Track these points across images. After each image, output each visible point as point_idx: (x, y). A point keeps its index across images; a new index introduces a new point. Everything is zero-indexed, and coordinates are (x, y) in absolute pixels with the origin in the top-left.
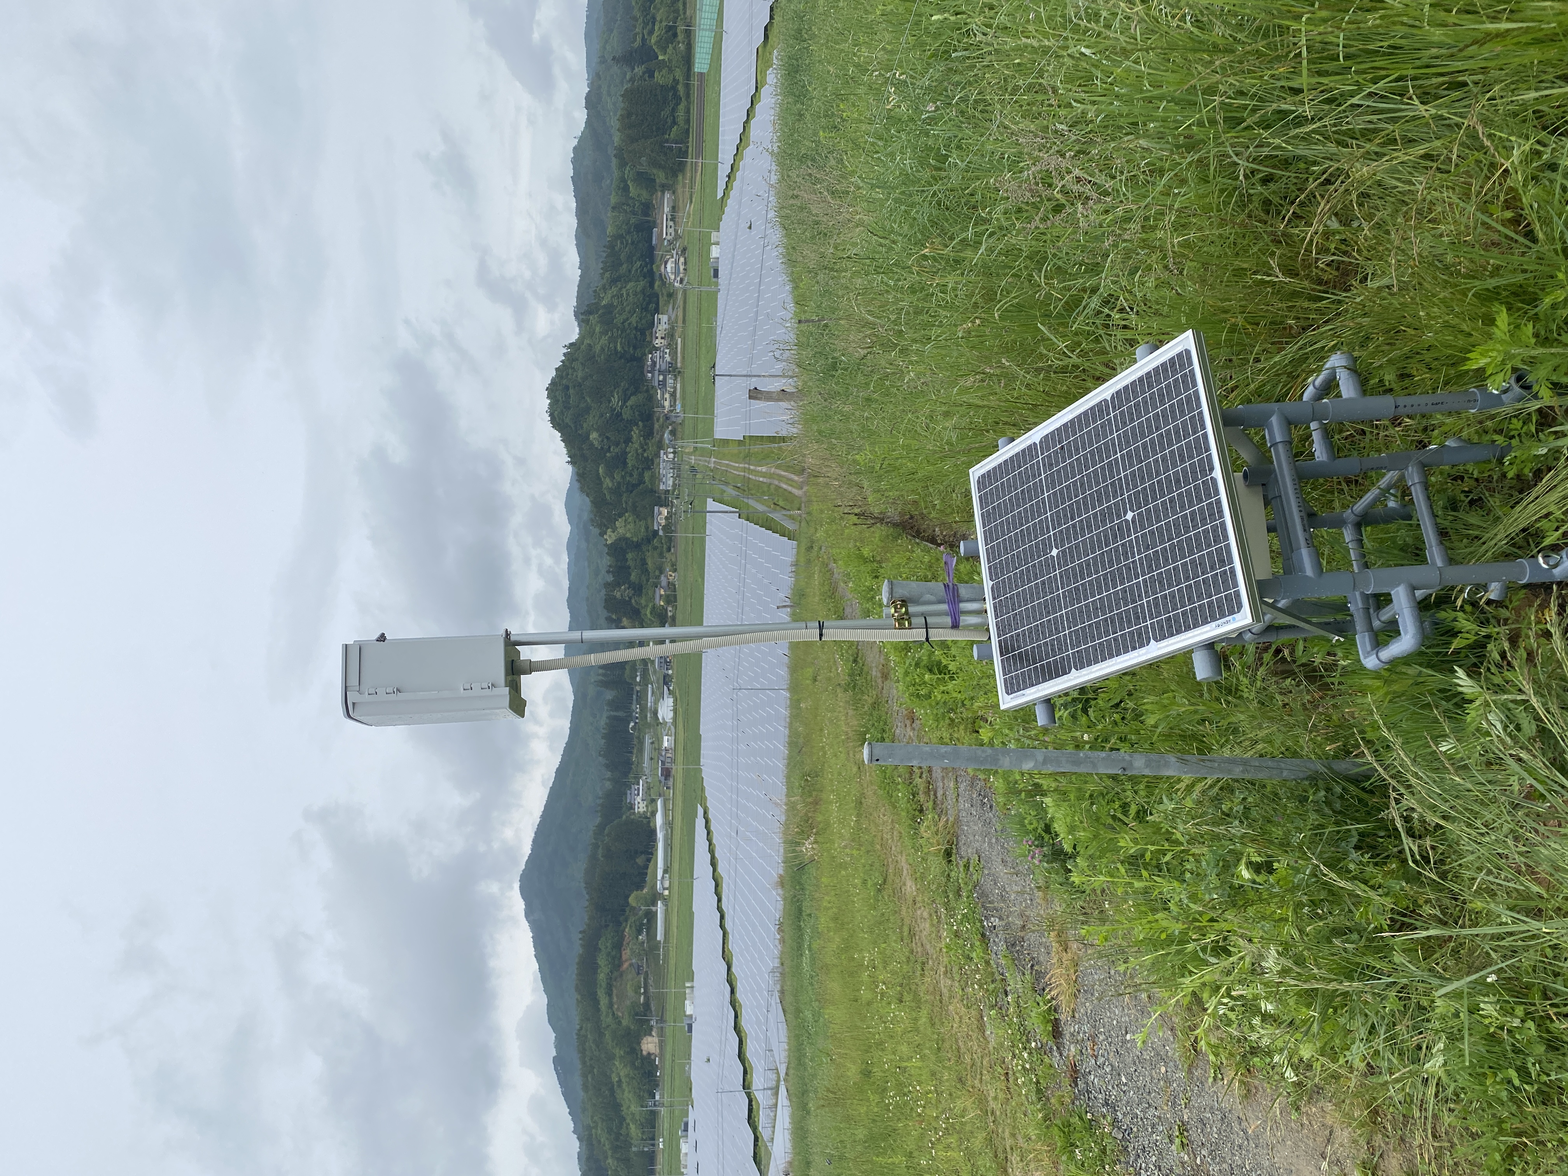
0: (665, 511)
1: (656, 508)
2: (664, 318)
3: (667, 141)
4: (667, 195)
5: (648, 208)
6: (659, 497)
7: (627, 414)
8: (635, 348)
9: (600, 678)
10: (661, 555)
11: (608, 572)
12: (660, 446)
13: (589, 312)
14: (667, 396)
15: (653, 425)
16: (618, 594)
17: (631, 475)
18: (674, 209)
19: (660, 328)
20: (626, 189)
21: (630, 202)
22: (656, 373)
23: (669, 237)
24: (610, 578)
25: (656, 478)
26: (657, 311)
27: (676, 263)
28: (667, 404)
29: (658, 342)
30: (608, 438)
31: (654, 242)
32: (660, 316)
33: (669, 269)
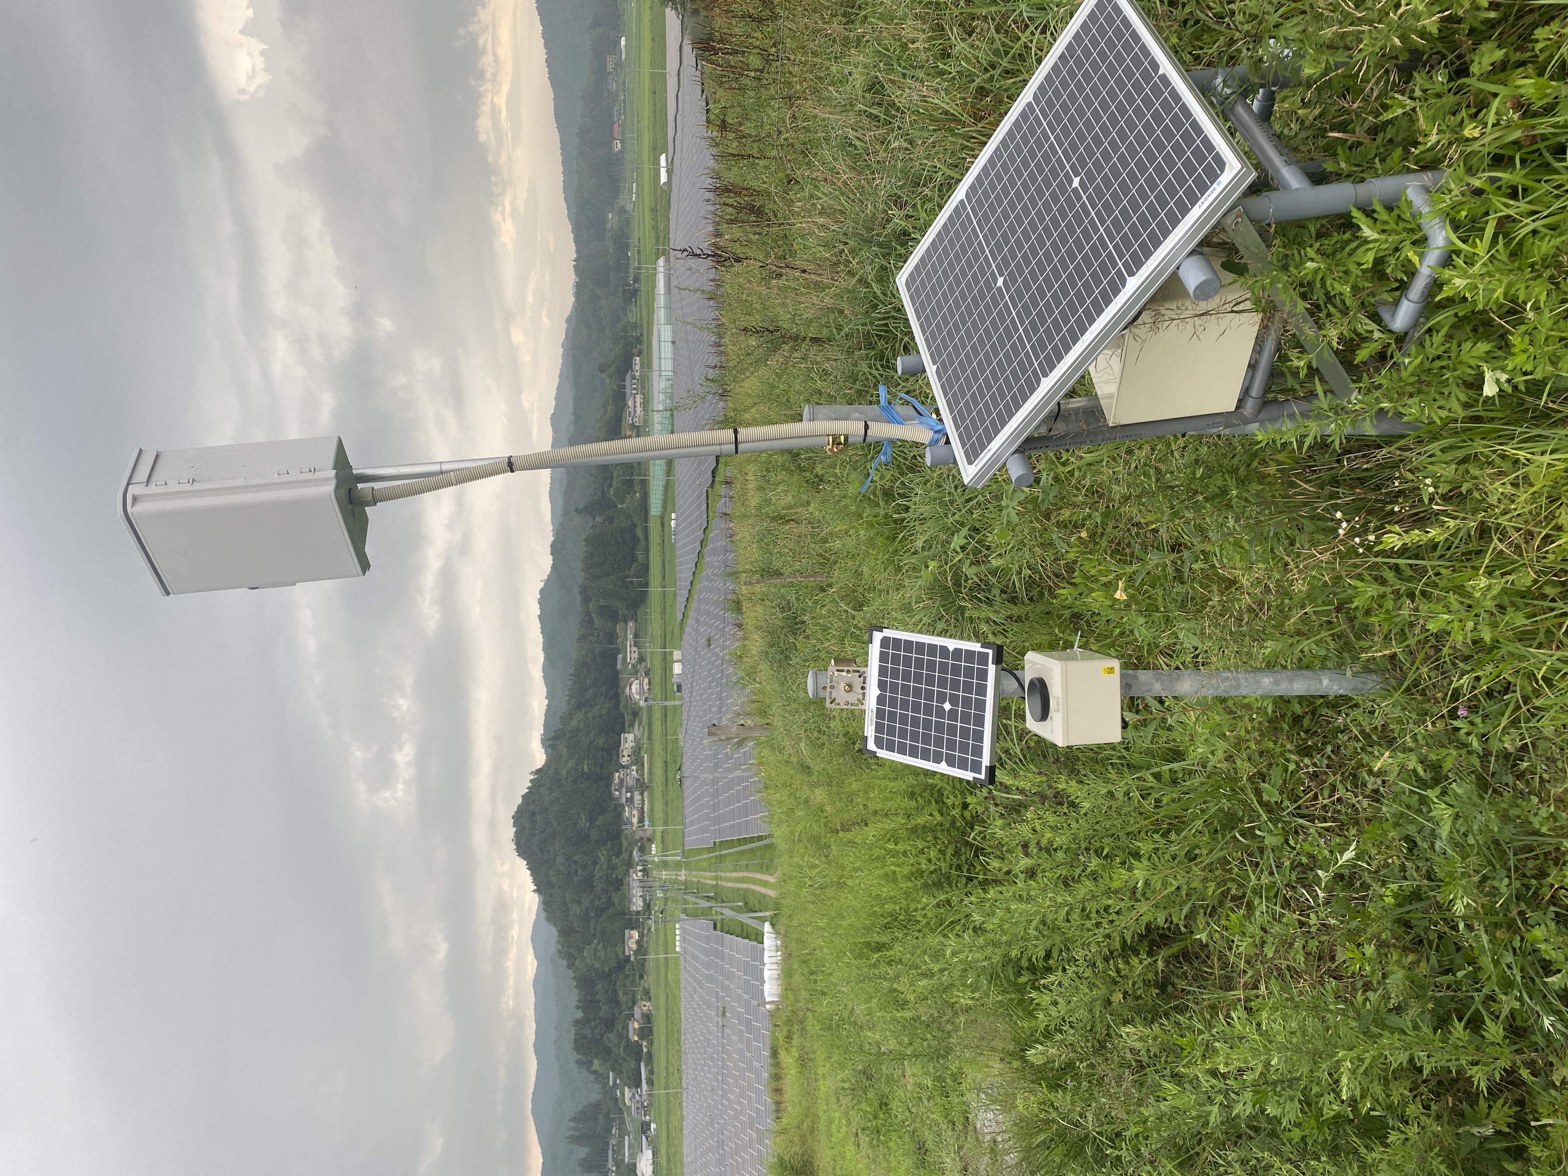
0: (636, 935)
1: (627, 932)
2: (630, 737)
3: (628, 576)
4: (631, 624)
5: (612, 637)
6: (630, 919)
7: (594, 835)
8: (602, 768)
9: (571, 1132)
10: (633, 983)
11: (578, 1007)
12: (629, 864)
13: (555, 738)
14: (635, 812)
15: (621, 843)
16: (588, 1033)
17: (600, 899)
18: (636, 636)
19: (627, 746)
20: (591, 622)
21: (595, 632)
22: (624, 790)
23: (633, 661)
24: (579, 1014)
25: (626, 899)
26: (623, 730)
27: (641, 684)
28: (635, 820)
29: (625, 760)
30: (575, 862)
31: (619, 667)
32: (627, 735)
33: (634, 690)
